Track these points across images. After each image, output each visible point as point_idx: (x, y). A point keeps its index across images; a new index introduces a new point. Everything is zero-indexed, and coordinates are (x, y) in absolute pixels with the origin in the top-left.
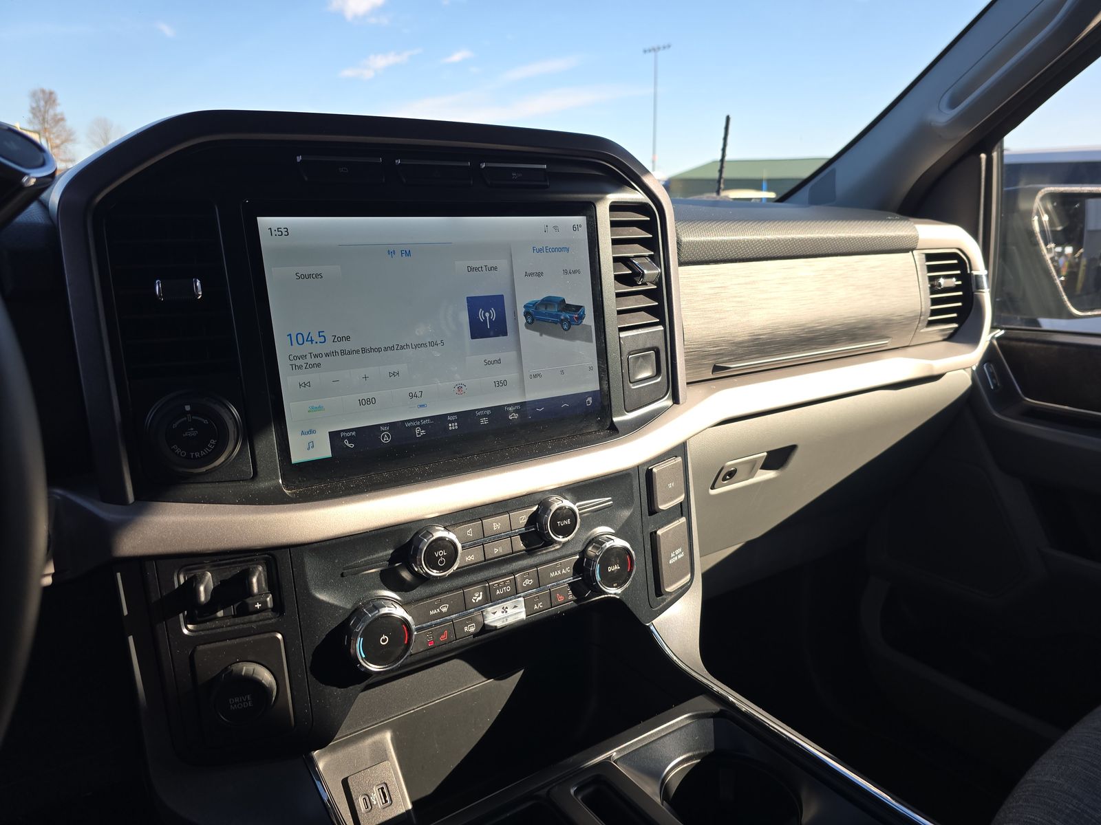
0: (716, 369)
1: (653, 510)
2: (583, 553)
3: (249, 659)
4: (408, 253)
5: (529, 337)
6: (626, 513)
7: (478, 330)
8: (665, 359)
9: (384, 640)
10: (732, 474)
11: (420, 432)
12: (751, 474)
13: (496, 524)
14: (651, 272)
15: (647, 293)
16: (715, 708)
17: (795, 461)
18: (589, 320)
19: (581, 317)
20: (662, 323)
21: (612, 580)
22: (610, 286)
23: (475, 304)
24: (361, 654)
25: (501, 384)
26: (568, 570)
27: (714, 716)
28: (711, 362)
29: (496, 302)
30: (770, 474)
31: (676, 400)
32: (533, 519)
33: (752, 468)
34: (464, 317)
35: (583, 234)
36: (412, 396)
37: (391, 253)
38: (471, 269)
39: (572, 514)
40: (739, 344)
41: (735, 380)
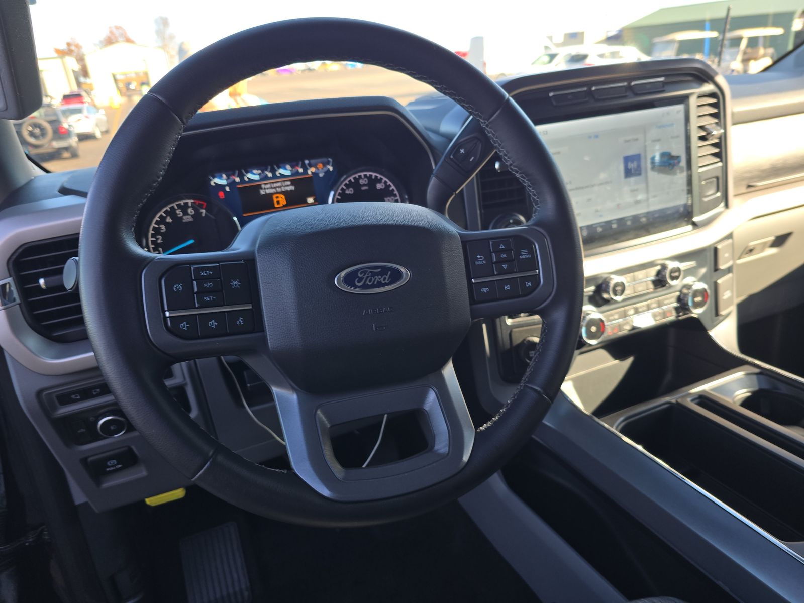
0: (749, 187)
1: (716, 269)
2: (681, 291)
3: (535, 335)
4: (597, 136)
5: (653, 176)
6: (703, 271)
7: (628, 173)
8: (721, 182)
9: (594, 329)
10: (751, 251)
11: (600, 230)
12: (762, 250)
13: (640, 274)
14: (717, 132)
15: (714, 145)
16: (757, 371)
17: (790, 242)
18: (683, 163)
19: (679, 162)
20: (721, 161)
21: (697, 305)
22: (695, 143)
23: (627, 160)
24: (584, 335)
25: (637, 202)
26: (674, 300)
27: (757, 374)
28: (745, 183)
29: (636, 158)
30: (774, 251)
31: (727, 206)
32: (659, 273)
33: (764, 246)
34: (621, 168)
35: (682, 116)
36: (597, 211)
37: (590, 137)
38: (627, 141)
39: (678, 270)
40: (763, 171)
41: (759, 193)
